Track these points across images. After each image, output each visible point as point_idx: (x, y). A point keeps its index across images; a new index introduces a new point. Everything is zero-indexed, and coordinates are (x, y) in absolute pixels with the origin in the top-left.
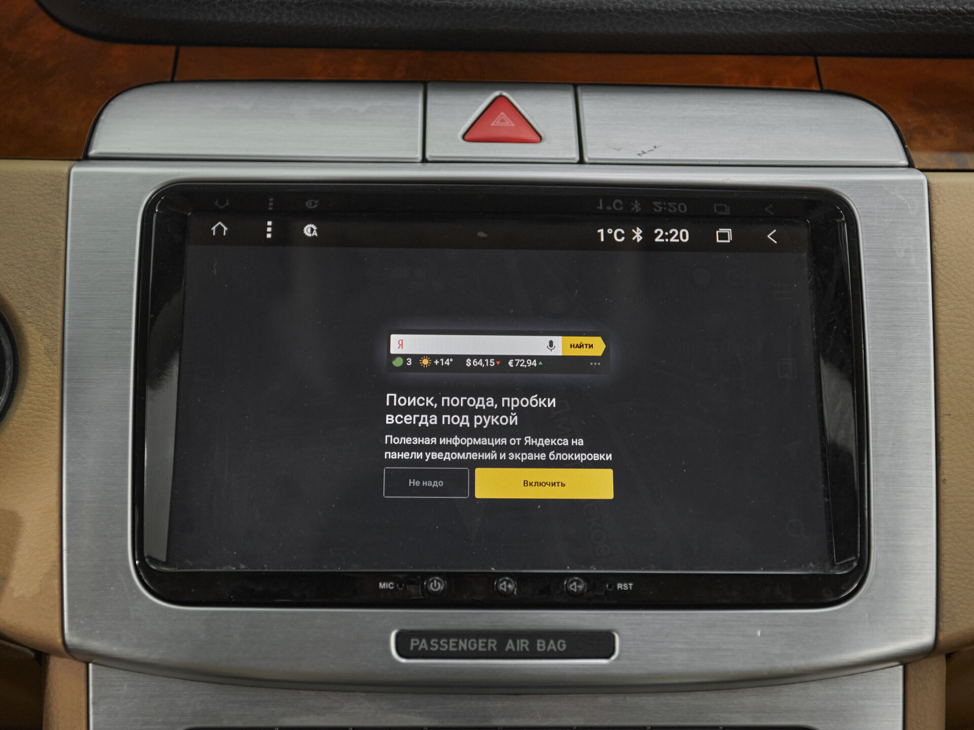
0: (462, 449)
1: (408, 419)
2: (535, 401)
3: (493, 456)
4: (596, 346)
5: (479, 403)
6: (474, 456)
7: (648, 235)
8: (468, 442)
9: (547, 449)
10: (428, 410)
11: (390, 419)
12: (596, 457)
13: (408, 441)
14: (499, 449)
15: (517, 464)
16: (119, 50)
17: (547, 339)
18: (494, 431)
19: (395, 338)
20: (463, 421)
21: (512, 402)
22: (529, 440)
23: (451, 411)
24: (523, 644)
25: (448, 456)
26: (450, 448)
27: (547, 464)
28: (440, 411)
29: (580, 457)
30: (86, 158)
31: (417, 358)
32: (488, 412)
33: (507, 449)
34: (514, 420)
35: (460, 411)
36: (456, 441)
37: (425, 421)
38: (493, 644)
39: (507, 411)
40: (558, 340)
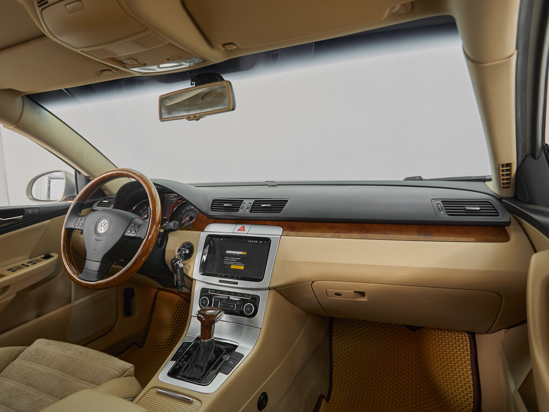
0: (231, 263)
2: (238, 259)
3: (233, 264)
4: (245, 253)
5: (233, 258)
6: (231, 264)
7: (253, 242)
8: (231, 262)
9: (238, 264)
10: (228, 259)
11: (225, 259)
12: (243, 265)
14: (234, 263)
15: (235, 265)
16: (211, 219)
17: (241, 252)
18: (234, 261)
19: (227, 251)
20: (231, 260)
21: (236, 259)
23: (230, 259)
24: (230, 282)
26: (229, 263)
27: (238, 265)
29: (241, 265)
30: (203, 231)
31: (229, 253)
34: (236, 260)
35: (232, 259)
36: (230, 262)
37: (228, 260)
38: (227, 282)
39: (235, 259)
40: (242, 252)
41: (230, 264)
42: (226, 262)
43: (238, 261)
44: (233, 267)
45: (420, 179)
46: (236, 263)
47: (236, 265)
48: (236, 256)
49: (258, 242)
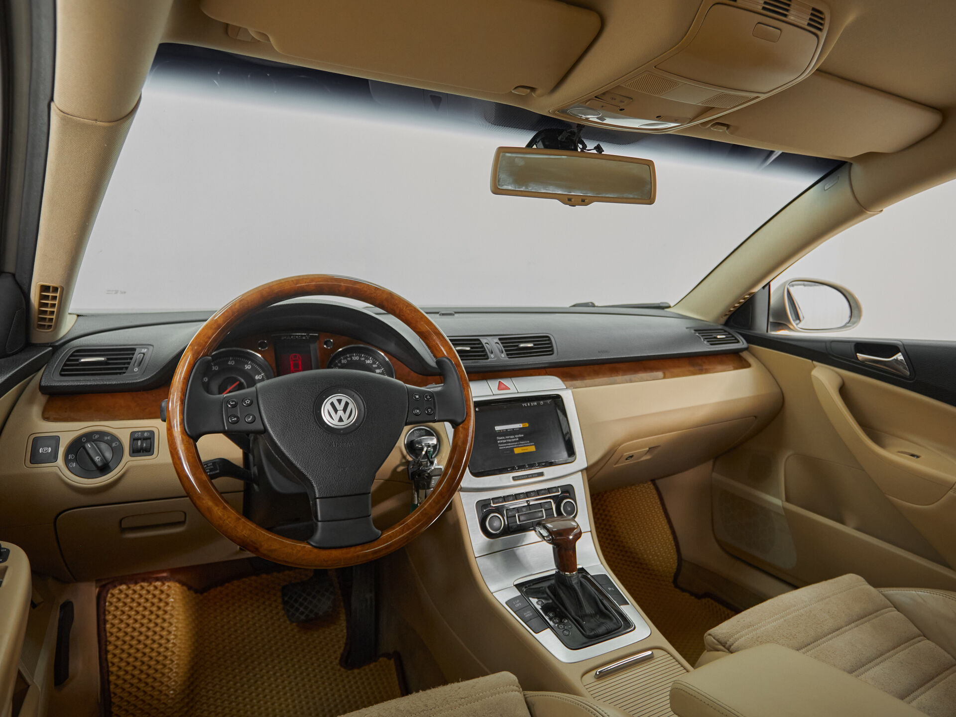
0: (511, 445)
1: (501, 441)
2: (520, 436)
3: (516, 446)
4: (527, 425)
5: (512, 437)
6: (513, 446)
7: (530, 404)
9: (524, 444)
10: (504, 439)
11: (498, 442)
12: (532, 444)
13: (502, 445)
15: (520, 447)
17: (519, 424)
18: (515, 442)
19: (496, 427)
20: (510, 441)
21: (517, 436)
22: (521, 443)
23: (508, 439)
24: (531, 476)
25: (509, 447)
26: (509, 446)
27: (524, 446)
28: (506, 439)
29: (529, 444)
31: (500, 430)
32: (513, 438)
33: (518, 444)
34: (517, 439)
35: (510, 439)
36: (510, 444)
37: (505, 441)
38: (526, 477)
39: (516, 438)
40: (521, 424)
41: (511, 447)
42: (503, 446)
43: (521, 439)
44: (517, 451)
45: (593, 305)
46: (520, 444)
47: (522, 447)
48: (513, 432)
49: (538, 404)
